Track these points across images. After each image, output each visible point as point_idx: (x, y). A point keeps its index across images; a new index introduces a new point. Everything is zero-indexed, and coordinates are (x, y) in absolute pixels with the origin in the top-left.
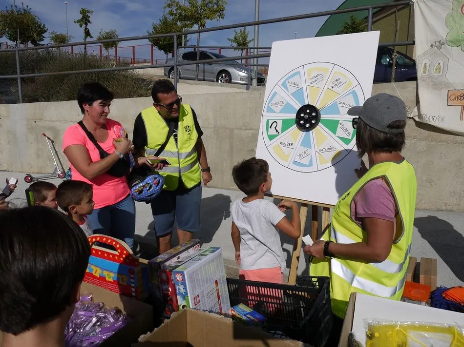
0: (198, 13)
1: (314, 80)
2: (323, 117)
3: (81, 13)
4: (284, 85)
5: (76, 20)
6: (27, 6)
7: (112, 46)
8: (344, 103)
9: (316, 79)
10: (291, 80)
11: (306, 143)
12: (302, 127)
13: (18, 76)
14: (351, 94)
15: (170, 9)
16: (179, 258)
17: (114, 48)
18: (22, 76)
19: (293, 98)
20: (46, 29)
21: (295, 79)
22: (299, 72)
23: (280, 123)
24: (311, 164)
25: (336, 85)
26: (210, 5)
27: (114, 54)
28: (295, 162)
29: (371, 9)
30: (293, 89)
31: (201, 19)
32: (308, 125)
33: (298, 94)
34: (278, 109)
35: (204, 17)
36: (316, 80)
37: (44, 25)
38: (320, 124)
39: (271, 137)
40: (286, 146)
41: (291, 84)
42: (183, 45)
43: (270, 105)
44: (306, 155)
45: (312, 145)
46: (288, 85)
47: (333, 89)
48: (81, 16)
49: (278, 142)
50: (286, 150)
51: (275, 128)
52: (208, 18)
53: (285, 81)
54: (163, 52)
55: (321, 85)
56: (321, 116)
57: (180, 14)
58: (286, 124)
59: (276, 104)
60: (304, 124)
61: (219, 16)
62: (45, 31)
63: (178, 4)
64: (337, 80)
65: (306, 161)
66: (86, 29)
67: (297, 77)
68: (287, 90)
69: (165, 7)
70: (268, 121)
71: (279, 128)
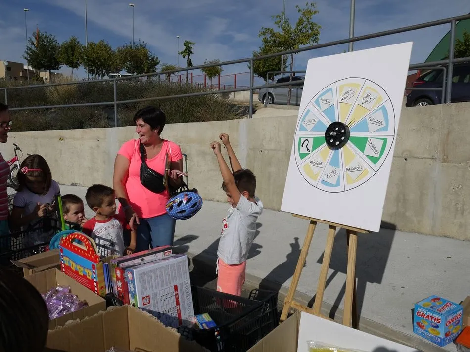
0: (292, 39)
1: (345, 96)
2: (352, 134)
3: (184, 45)
4: (317, 102)
5: (180, 52)
6: (143, 42)
7: (215, 75)
8: (373, 119)
9: (347, 95)
10: (323, 97)
11: (335, 162)
12: (332, 146)
13: (115, 103)
14: (381, 110)
15: (264, 37)
16: (143, 259)
17: (217, 77)
18: (118, 102)
19: (325, 116)
20: (158, 61)
21: (327, 96)
22: (331, 89)
23: (311, 141)
24: (338, 184)
25: (366, 101)
26: (304, 30)
27: (218, 83)
28: (323, 182)
29: (454, 21)
30: (325, 107)
31: (295, 44)
32: (337, 143)
33: (330, 111)
34: (309, 127)
35: (298, 42)
36: (347, 97)
37: (157, 58)
38: (349, 142)
39: (302, 156)
40: (316, 165)
41: (323, 102)
42: (282, 71)
43: (303, 123)
44: (334, 174)
45: (341, 164)
46: (321, 102)
47: (364, 105)
48: (184, 48)
49: (308, 161)
50: (315, 169)
51: (307, 146)
52: (302, 43)
53: (318, 98)
54: (262, 78)
55: (352, 101)
56: (351, 134)
57: (274, 41)
58: (317, 143)
59: (308, 122)
60: (334, 142)
61: (313, 41)
62: (158, 63)
63: (272, 31)
64: (367, 96)
65: (333, 181)
66: (188, 59)
67: (329, 93)
68: (320, 107)
69: (260, 35)
70: (300, 138)
71: (310, 147)
